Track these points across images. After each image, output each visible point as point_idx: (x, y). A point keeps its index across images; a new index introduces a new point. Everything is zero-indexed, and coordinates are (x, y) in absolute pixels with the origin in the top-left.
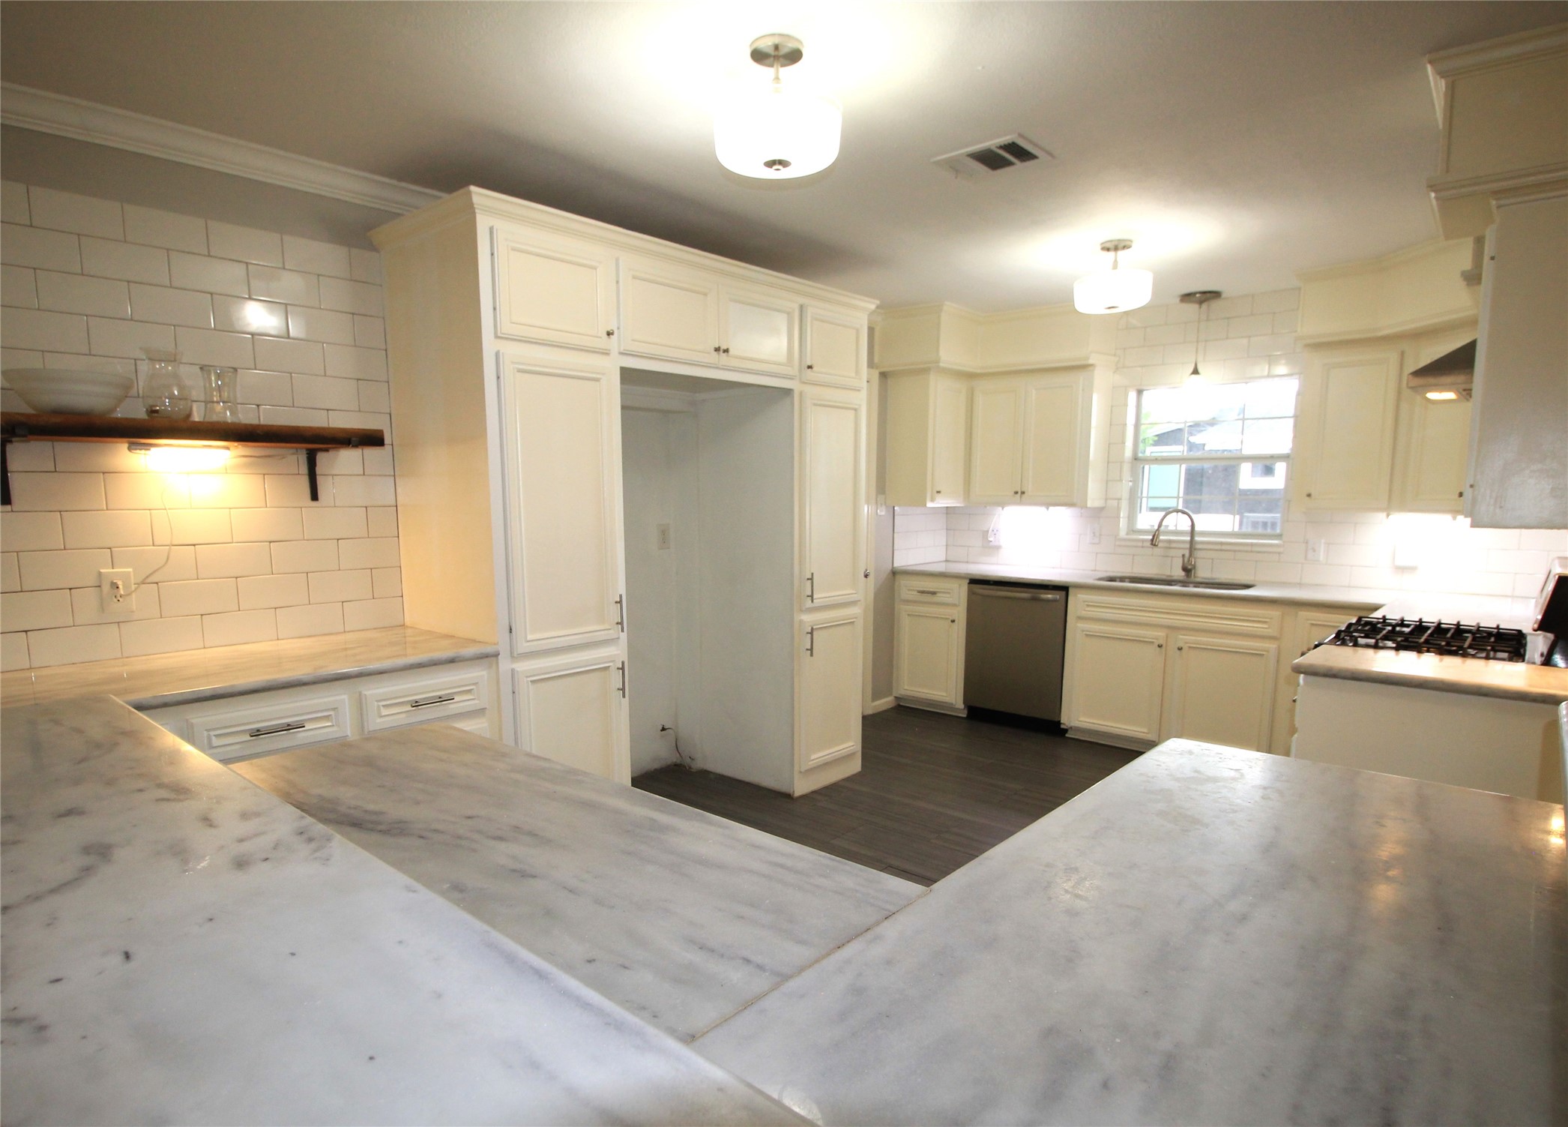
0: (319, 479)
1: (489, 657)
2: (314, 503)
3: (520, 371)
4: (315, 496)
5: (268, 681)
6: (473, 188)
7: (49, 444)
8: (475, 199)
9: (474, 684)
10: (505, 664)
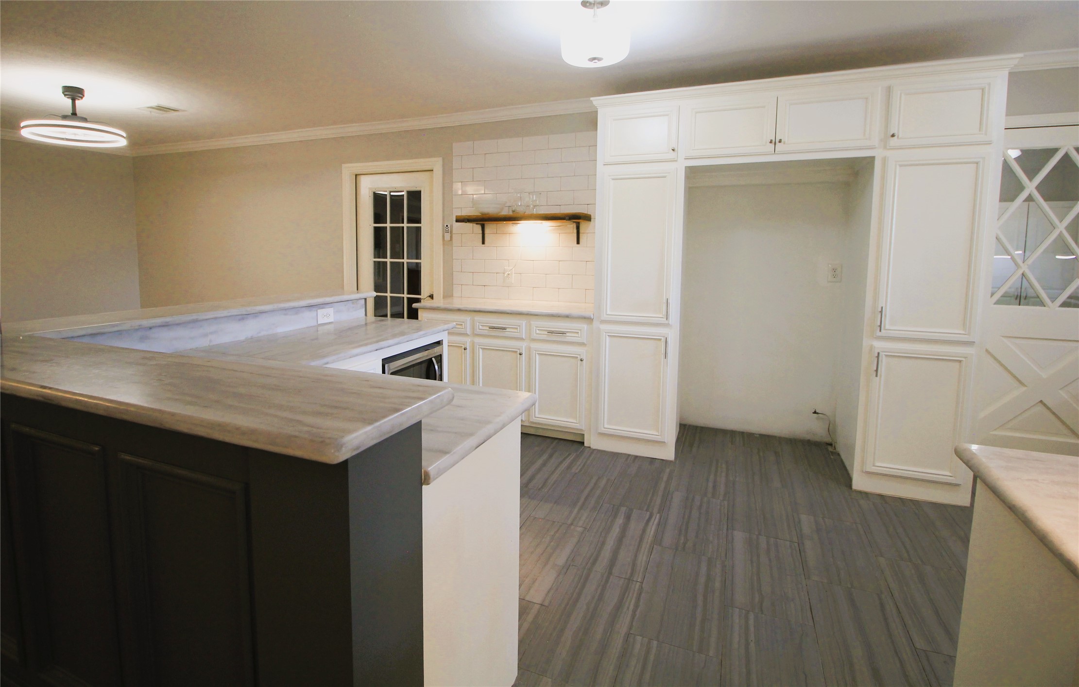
0: (581, 235)
1: (588, 319)
2: (578, 245)
3: (613, 179)
4: (578, 242)
5: (496, 309)
6: (592, 99)
7: (495, 225)
8: (594, 103)
9: (579, 330)
10: (596, 323)
